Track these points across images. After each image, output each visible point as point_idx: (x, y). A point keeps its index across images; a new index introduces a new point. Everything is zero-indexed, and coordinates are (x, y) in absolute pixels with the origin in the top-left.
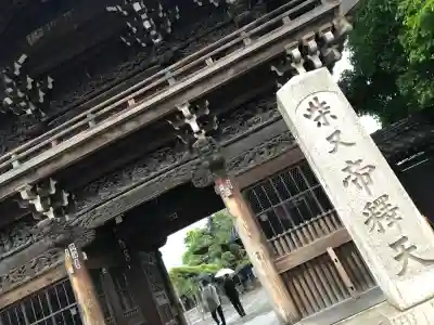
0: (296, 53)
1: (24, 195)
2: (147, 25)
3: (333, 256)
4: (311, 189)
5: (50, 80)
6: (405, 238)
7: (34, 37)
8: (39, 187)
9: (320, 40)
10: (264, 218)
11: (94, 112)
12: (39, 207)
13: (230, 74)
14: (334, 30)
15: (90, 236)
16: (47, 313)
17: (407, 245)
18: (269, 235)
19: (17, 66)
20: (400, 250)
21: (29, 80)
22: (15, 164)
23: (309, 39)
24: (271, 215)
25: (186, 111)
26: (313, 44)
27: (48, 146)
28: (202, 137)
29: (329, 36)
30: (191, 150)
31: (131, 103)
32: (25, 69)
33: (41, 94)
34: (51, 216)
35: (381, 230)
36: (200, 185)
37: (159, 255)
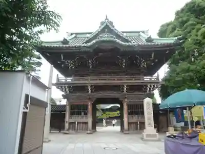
0: (149, 86)
1: (89, 87)
3: (138, 123)
6: (151, 123)
8: (91, 86)
9: (154, 86)
12: (90, 89)
13: (136, 84)
16: (81, 109)
18: (129, 115)
19: (94, 58)
22: (89, 80)
24: (131, 111)
25: (125, 86)
26: (152, 86)
27: (97, 80)
28: (125, 92)
29: (156, 86)
31: (116, 79)
36: (121, 99)
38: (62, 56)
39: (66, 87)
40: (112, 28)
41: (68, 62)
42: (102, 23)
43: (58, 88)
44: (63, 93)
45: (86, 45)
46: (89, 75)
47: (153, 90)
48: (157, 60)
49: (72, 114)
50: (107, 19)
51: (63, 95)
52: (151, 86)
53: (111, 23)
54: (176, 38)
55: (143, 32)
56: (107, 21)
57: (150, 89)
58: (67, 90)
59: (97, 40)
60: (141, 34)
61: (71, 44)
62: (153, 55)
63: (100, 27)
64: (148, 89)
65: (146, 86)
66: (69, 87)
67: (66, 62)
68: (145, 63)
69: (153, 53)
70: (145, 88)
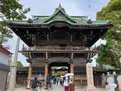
0: (89, 54)
1: (46, 54)
3: (81, 81)
4: (82, 71)
6: (91, 81)
8: (48, 53)
9: (92, 54)
11: (60, 48)
12: (47, 56)
13: (80, 52)
15: (50, 63)
16: (40, 70)
22: (47, 49)
24: (76, 72)
25: (72, 54)
26: (91, 54)
27: (52, 49)
28: (72, 58)
29: (94, 54)
31: (66, 49)
32: (51, 34)
34: (47, 58)
36: (69, 63)
38: (27, 31)
39: (30, 54)
40: (64, 13)
41: (31, 36)
42: (57, 9)
43: (23, 54)
44: (27, 58)
45: (45, 24)
46: (47, 46)
47: (92, 57)
48: (94, 36)
49: (33, 73)
50: (60, 6)
51: (27, 60)
53: (63, 9)
54: (108, 21)
55: (85, 17)
56: (60, 8)
57: (90, 56)
58: (30, 56)
59: (53, 20)
60: (83, 18)
61: (34, 23)
62: (92, 33)
63: (55, 12)
64: (88, 56)
65: (87, 54)
66: (31, 54)
67: (30, 36)
68: (86, 38)
69: (92, 32)
70: (85, 56)
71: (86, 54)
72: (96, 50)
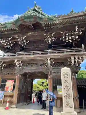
0: (73, 58)
1: (15, 61)
2: (49, 40)
5: (28, 41)
6: (69, 102)
7: (29, 34)
9: (78, 58)
10: (54, 85)
11: (33, 52)
12: (17, 64)
14: (82, 57)
15: (23, 73)
17: (69, 103)
18: (54, 89)
19: (24, 37)
20: (67, 103)
21: (25, 40)
22: (16, 55)
23: (77, 57)
24: (56, 85)
25: (49, 60)
26: (77, 58)
27: (23, 55)
28: (50, 65)
30: (47, 66)
31: (40, 54)
32: (25, 38)
33: (26, 43)
34: (18, 67)
35: (66, 99)
37: (33, 81)
48: (81, 33)
52: (75, 58)
62: (77, 29)
64: (73, 62)
65: (71, 59)
67: (1, 42)
68: (70, 38)
69: (77, 27)
70: (69, 61)
71: (69, 58)
72: (84, 52)
